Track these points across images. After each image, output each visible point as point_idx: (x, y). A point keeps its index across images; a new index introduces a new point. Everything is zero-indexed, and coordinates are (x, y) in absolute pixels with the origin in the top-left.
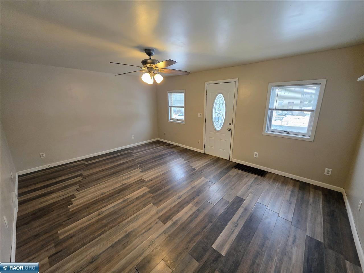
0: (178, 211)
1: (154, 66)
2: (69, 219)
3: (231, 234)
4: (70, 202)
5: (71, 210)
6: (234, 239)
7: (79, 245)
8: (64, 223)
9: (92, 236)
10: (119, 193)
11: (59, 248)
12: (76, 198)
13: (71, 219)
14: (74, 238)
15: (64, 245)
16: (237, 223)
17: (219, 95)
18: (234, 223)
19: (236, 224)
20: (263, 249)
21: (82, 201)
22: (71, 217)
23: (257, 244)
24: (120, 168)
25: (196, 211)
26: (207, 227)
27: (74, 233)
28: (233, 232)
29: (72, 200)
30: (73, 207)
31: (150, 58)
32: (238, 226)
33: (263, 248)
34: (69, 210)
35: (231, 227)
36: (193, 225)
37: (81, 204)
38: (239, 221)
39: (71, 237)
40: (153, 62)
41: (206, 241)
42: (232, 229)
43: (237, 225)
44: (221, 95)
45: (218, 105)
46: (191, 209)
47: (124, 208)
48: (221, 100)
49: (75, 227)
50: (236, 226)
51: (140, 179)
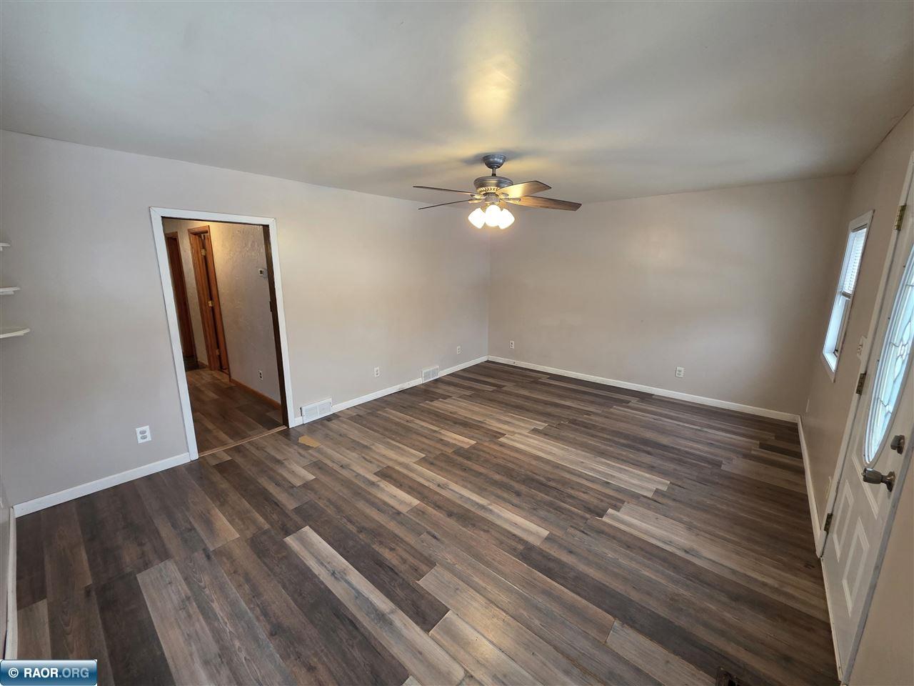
0: (401, 485)
1: (499, 192)
3: (319, 560)
6: (305, 561)
16: (343, 579)
18: (344, 572)
19: (338, 575)
20: (258, 608)
23: (274, 603)
24: (527, 404)
25: (396, 509)
26: (348, 523)
28: (322, 564)
31: (494, 175)
32: (333, 578)
33: (261, 610)
35: (334, 564)
36: (361, 505)
38: (346, 585)
40: (501, 183)
41: (322, 520)
42: (329, 563)
43: (336, 578)
46: (402, 502)
47: (418, 434)
50: (333, 574)
51: (505, 433)
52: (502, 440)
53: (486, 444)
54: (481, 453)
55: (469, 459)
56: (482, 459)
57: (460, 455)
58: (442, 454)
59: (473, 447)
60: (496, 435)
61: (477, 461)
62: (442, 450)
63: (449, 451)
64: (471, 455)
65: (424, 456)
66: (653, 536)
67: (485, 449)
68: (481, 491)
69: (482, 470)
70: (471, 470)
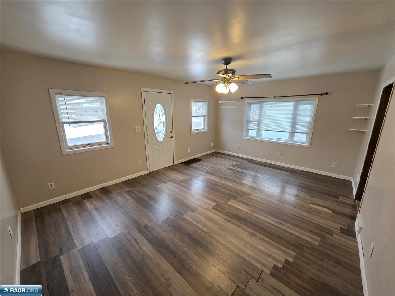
2: (303, 245)
4: (286, 265)
5: (294, 254)
7: (310, 223)
8: (310, 247)
9: (300, 219)
10: (245, 220)
11: (324, 234)
12: (275, 263)
13: (302, 243)
14: (311, 229)
15: (319, 232)
17: (158, 104)
21: (275, 251)
22: (300, 245)
27: (308, 232)
29: (281, 266)
30: (289, 255)
31: (227, 68)
34: (295, 256)
37: (279, 249)
39: (311, 231)
44: (160, 104)
45: (158, 114)
48: (160, 110)
49: (303, 234)
51: (212, 209)
52: (214, 204)
53: (223, 202)
54: (225, 197)
55: (230, 194)
56: (223, 194)
57: (234, 196)
58: (243, 197)
59: (229, 200)
60: (217, 208)
61: (226, 193)
62: (243, 198)
63: (239, 198)
64: (229, 196)
65: (250, 196)
66: (180, 175)
67: (223, 199)
68: (223, 184)
69: (223, 190)
70: (228, 190)
